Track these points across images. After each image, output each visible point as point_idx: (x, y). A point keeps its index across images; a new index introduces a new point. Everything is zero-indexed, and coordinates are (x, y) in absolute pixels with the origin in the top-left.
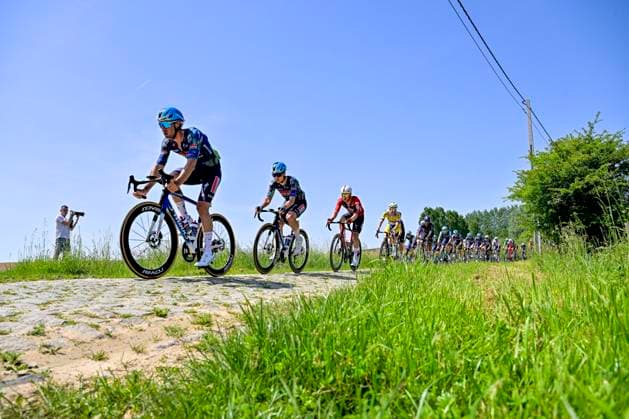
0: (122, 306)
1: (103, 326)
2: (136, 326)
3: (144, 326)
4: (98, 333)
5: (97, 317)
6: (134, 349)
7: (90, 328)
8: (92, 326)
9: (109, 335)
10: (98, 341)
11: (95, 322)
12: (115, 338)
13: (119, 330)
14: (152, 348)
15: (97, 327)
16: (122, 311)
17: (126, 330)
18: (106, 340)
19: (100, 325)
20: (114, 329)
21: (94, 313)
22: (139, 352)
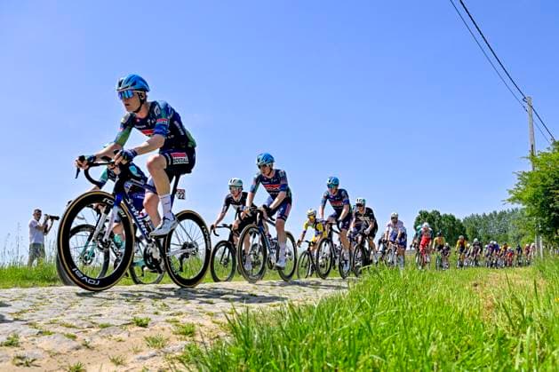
0: (100, 315)
1: (80, 336)
2: (114, 336)
3: (124, 336)
4: (75, 344)
5: (74, 327)
6: (113, 361)
7: (66, 338)
8: (69, 336)
9: (86, 345)
10: (74, 352)
11: (72, 332)
12: (93, 348)
13: (97, 341)
14: (132, 359)
15: (74, 337)
16: (100, 321)
17: (105, 340)
18: (83, 351)
19: (77, 335)
20: (91, 339)
21: (70, 323)
22: (119, 364)
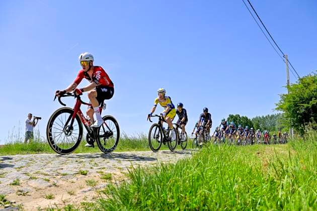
0: (62, 169)
1: (52, 180)
2: (70, 180)
3: (74, 180)
4: (49, 184)
5: (48, 175)
6: (69, 193)
7: (44, 181)
8: (46, 180)
9: (55, 185)
10: (49, 188)
11: (47, 178)
12: (58, 186)
13: (60, 183)
14: (79, 192)
15: (49, 180)
16: (62, 172)
17: (65, 182)
18: (53, 187)
19: (50, 179)
20: (58, 181)
21: (46, 173)
22: (72, 194)
